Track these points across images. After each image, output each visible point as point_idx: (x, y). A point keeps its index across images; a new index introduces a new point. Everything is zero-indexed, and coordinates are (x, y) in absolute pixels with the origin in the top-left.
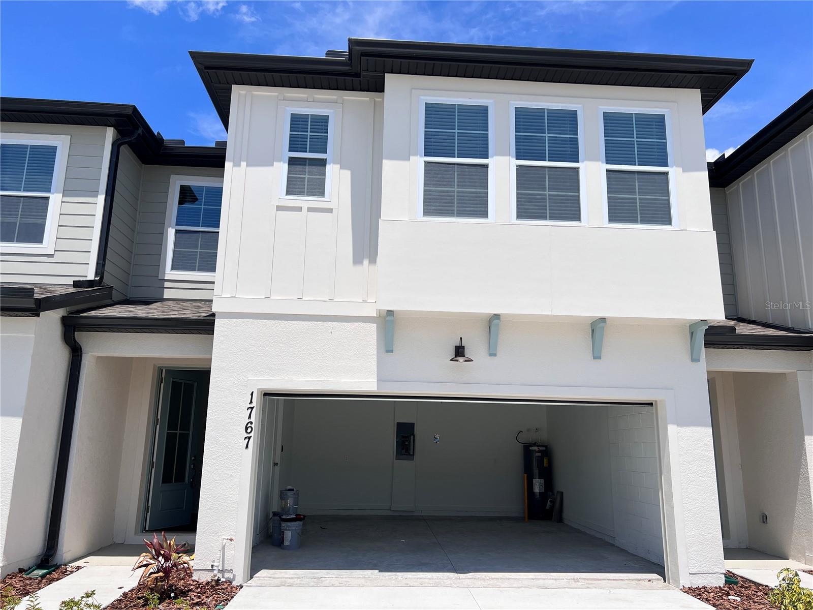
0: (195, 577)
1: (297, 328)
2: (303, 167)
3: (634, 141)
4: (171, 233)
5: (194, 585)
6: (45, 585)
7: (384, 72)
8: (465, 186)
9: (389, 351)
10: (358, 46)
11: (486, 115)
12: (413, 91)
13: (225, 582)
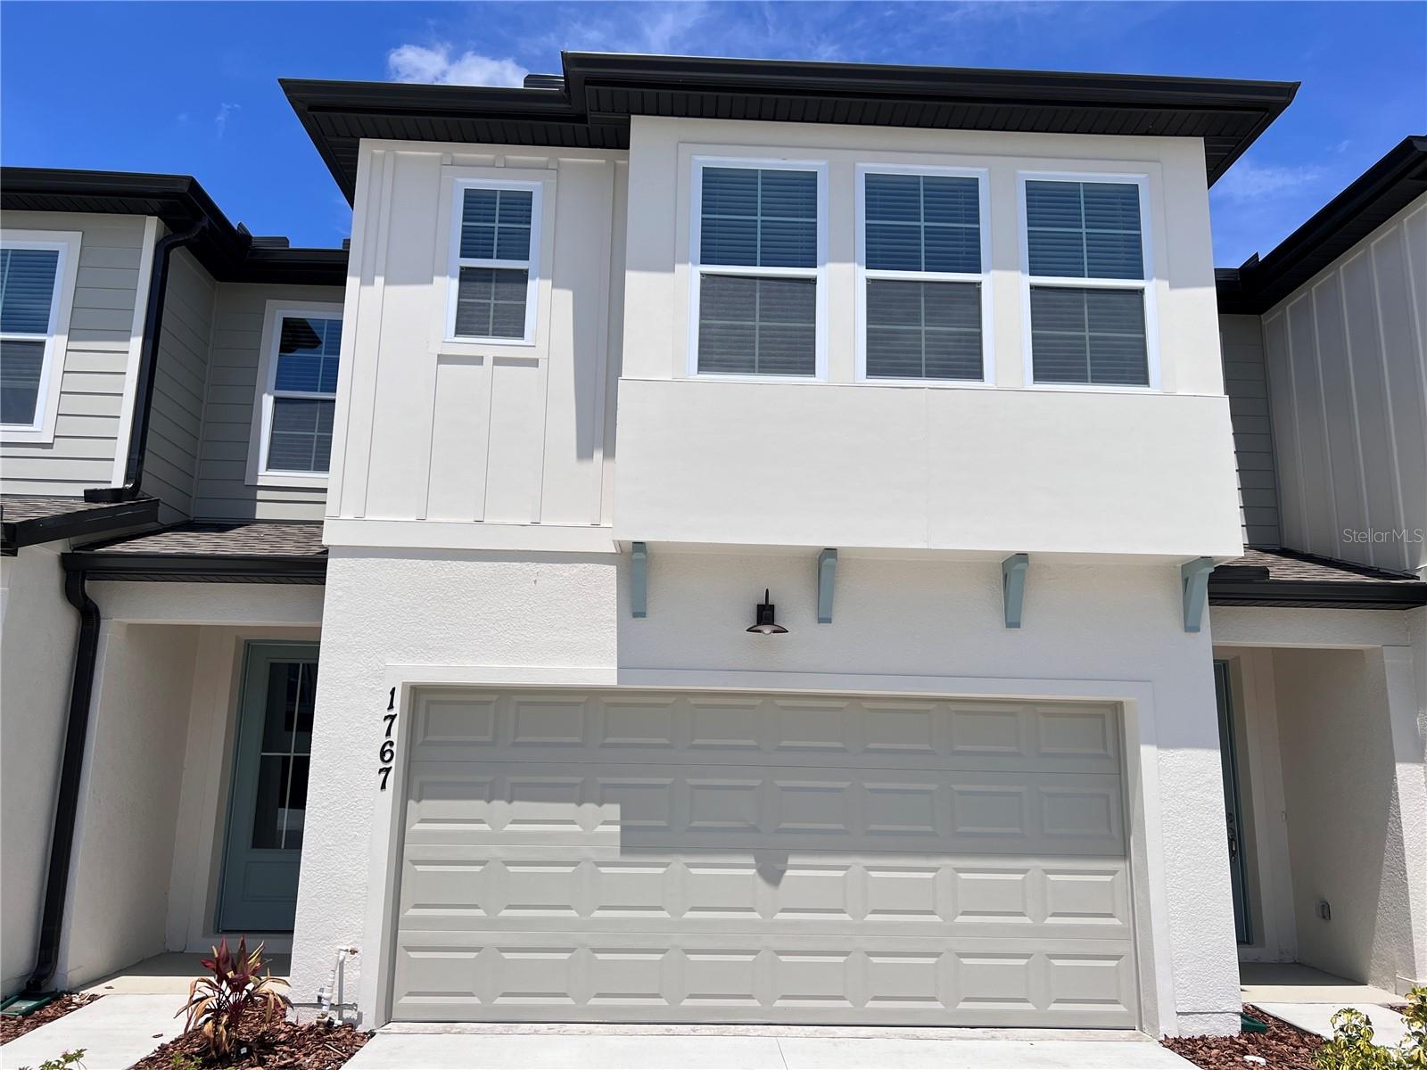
0: (291, 1016)
1: (474, 574)
2: (486, 284)
3: (1081, 233)
4: (268, 402)
5: (286, 1033)
6: (28, 1030)
7: (629, 113)
8: (774, 317)
9: (639, 614)
10: (579, 66)
11: (813, 188)
12: (681, 145)
13: (344, 1026)
